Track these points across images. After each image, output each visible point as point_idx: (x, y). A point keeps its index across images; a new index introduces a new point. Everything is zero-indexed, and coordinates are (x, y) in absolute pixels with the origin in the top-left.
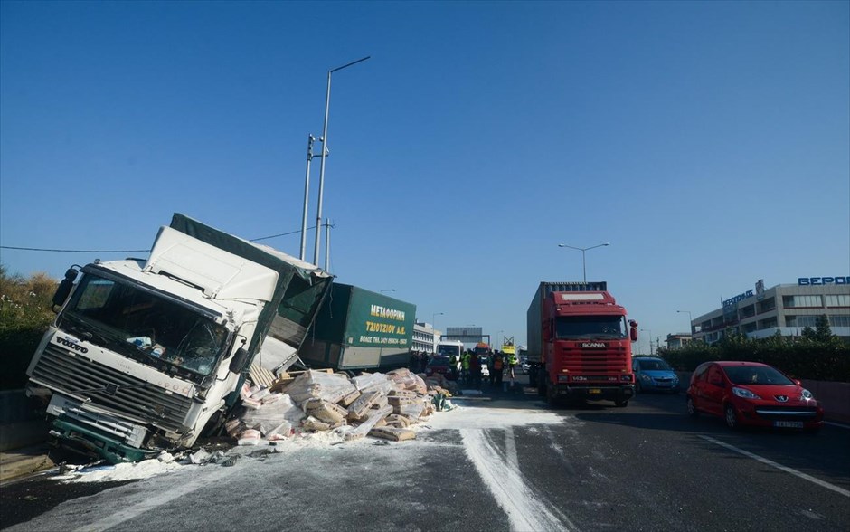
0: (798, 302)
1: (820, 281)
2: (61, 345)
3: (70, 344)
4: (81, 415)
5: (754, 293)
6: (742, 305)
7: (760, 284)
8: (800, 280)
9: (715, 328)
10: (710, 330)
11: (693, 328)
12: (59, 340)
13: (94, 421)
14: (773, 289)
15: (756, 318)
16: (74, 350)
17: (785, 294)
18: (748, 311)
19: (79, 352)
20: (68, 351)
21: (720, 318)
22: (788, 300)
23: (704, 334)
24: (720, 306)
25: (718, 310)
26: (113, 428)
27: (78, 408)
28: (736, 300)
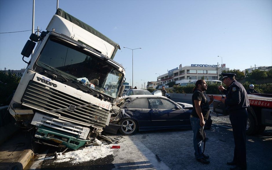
0: (191, 72)
1: (196, 65)
2: (40, 82)
3: (46, 82)
4: (52, 125)
5: (179, 68)
6: (175, 72)
7: (181, 65)
8: (191, 65)
9: (165, 80)
10: (163, 80)
11: (158, 79)
12: (38, 79)
13: (61, 127)
14: (185, 67)
15: (178, 77)
16: (49, 86)
17: (188, 69)
18: (176, 74)
19: (52, 87)
20: (45, 86)
21: (167, 77)
22: (188, 71)
23: (162, 81)
25: (167, 73)
26: (71, 130)
27: (51, 120)
28: (173, 70)
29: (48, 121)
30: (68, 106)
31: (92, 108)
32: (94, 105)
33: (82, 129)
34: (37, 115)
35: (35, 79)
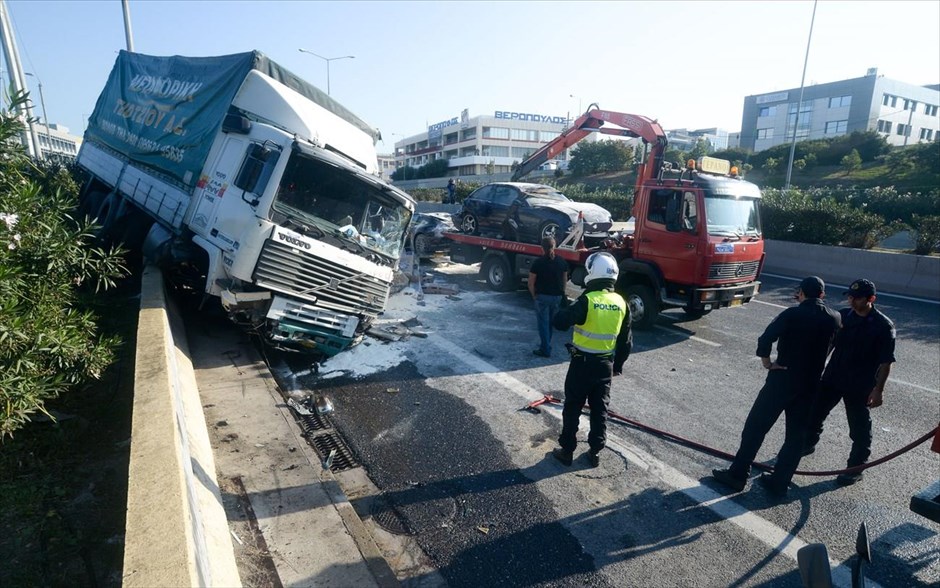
0: (493, 133)
1: (509, 116)
2: (284, 242)
3: (294, 241)
4: (301, 315)
5: (459, 120)
6: (448, 131)
7: (465, 113)
8: (496, 112)
9: (419, 152)
10: (413, 153)
11: (397, 149)
12: (282, 236)
13: (313, 319)
14: (476, 119)
15: (458, 146)
16: (298, 247)
17: (484, 125)
18: (451, 138)
19: (303, 249)
20: (292, 248)
21: (424, 143)
22: (486, 129)
23: (409, 157)
24: (425, 130)
25: (423, 135)
26: (330, 322)
27: (298, 308)
28: (441, 126)
29: (295, 310)
30: (328, 281)
31: (363, 280)
32: (368, 276)
33: (347, 320)
34: (277, 299)
35: (276, 238)
